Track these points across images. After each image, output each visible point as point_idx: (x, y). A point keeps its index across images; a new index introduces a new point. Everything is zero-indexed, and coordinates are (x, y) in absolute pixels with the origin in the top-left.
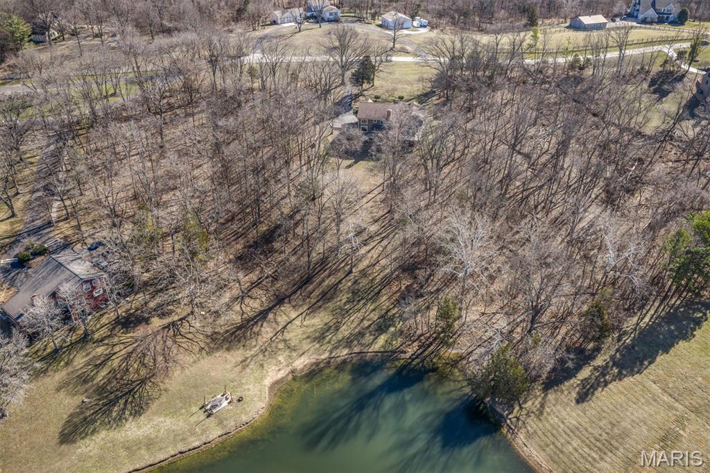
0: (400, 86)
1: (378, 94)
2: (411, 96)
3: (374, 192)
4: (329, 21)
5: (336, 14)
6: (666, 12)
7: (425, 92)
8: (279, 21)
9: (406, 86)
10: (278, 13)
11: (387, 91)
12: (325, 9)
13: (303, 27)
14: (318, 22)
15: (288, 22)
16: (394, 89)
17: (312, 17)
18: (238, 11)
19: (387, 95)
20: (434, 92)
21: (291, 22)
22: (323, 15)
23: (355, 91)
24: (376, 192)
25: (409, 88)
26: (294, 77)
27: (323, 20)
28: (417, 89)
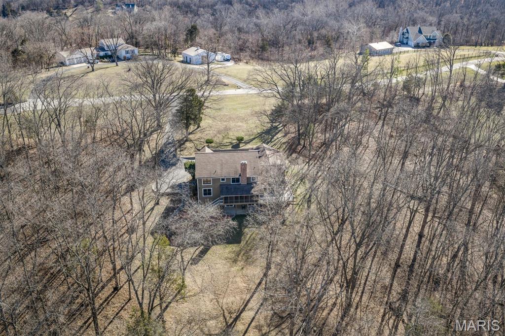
0: (232, 124)
1: (208, 137)
2: (250, 135)
3: (250, 305)
4: (126, 59)
5: (133, 52)
6: (431, 38)
7: (265, 128)
8: (67, 62)
9: (240, 124)
10: (64, 54)
11: (219, 132)
12: (120, 48)
13: (96, 66)
14: (113, 61)
15: (78, 63)
16: (227, 129)
17: (106, 56)
18: (13, 53)
19: (221, 136)
20: (276, 128)
21: (81, 63)
22: (118, 54)
23: (178, 136)
24: (254, 304)
25: (244, 126)
26: (90, 124)
27: (119, 59)
28: (253, 126)
